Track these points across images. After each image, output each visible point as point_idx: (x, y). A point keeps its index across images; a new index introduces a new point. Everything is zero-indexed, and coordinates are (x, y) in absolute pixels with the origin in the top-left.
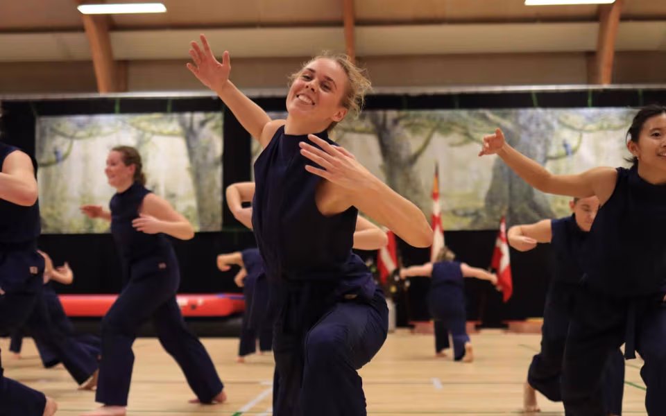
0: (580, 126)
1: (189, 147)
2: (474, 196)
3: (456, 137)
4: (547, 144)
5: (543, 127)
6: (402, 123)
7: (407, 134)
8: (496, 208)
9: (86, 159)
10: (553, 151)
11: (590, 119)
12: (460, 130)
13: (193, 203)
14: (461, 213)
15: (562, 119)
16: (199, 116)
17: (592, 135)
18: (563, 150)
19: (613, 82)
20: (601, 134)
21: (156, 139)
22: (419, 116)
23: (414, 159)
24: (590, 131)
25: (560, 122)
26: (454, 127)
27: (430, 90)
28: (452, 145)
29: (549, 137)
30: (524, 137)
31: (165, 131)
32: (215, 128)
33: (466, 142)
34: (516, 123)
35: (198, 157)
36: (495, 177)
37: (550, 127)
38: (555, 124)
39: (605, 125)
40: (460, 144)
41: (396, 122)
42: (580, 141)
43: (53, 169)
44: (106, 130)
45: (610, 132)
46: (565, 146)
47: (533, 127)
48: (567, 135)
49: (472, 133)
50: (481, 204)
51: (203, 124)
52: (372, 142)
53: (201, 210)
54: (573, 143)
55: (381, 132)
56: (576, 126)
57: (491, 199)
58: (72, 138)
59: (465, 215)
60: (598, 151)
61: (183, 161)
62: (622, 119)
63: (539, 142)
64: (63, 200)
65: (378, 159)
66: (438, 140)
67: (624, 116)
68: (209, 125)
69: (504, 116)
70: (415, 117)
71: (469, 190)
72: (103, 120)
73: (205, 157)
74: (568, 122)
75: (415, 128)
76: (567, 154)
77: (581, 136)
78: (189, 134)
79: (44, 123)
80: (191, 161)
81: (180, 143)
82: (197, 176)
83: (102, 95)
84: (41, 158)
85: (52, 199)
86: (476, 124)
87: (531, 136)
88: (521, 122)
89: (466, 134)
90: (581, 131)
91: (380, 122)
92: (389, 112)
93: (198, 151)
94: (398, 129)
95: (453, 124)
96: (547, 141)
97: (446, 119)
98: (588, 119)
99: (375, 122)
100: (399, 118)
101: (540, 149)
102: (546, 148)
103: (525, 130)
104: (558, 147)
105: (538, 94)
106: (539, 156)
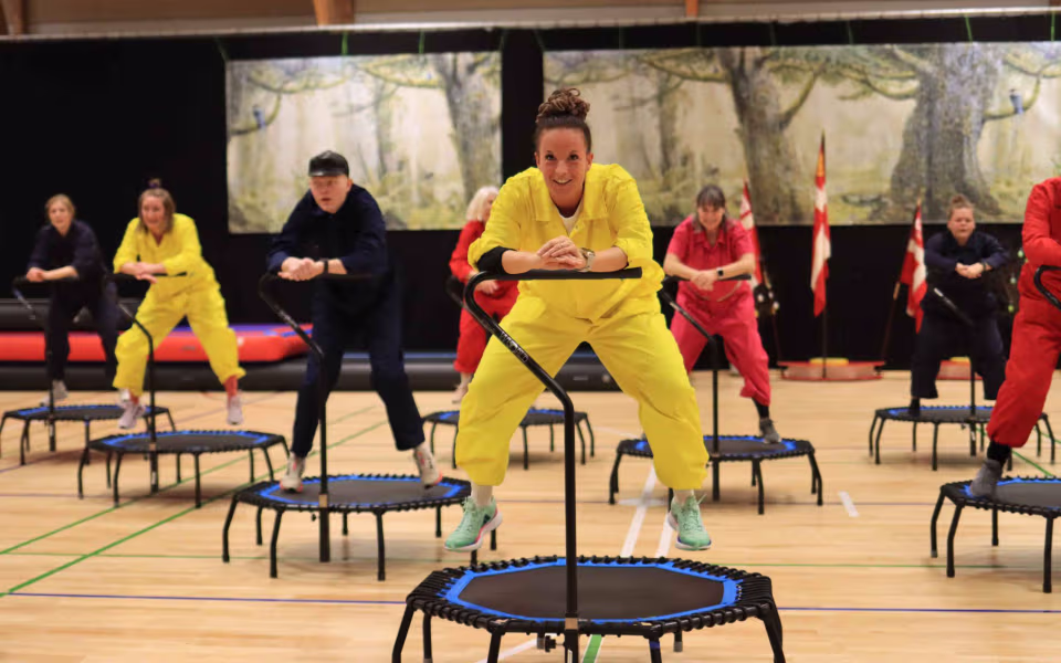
0: (1036, 69)
1: (452, 103)
2: (875, 174)
3: (848, 86)
4: (986, 96)
5: (980, 70)
6: (768, 65)
7: (776, 81)
8: (909, 192)
9: (301, 124)
10: (995, 108)
11: (1053, 58)
12: (854, 75)
13: (458, 186)
14: (856, 199)
15: (1009, 56)
16: (465, 58)
18: (1010, 106)
21: (402, 92)
22: (794, 55)
23: (785, 119)
24: (1051, 77)
25: (1006, 62)
26: (846, 72)
27: (811, 16)
28: (843, 98)
29: (990, 85)
30: (950, 83)
31: (417, 80)
32: (490, 74)
33: (864, 93)
34: (940, 64)
35: (465, 119)
36: (906, 144)
37: (991, 71)
38: (999, 65)
40: (855, 97)
41: (759, 64)
42: (1036, 92)
43: (253, 137)
44: (329, 79)
46: (1013, 98)
47: (965, 70)
48: (1016, 81)
49: (871, 79)
50: (887, 187)
51: (471, 69)
52: (723, 93)
54: (1026, 95)
55: (736, 78)
57: (900, 179)
58: (279, 91)
59: (862, 203)
61: (445, 125)
63: (974, 93)
64: (269, 183)
65: (732, 120)
66: (823, 90)
68: (481, 71)
69: (921, 55)
70: (787, 56)
72: (327, 67)
73: (475, 118)
74: (1018, 63)
75: (787, 73)
76: (1016, 111)
78: (452, 84)
79: (237, 70)
80: (455, 125)
81: (438, 99)
82: (464, 148)
83: (322, 27)
84: (235, 123)
85: (253, 182)
86: (879, 67)
87: (961, 83)
88: (948, 63)
89: (865, 81)
90: (1038, 75)
91: (736, 63)
92: (748, 49)
93: (465, 109)
94: (762, 74)
95: (844, 66)
96: (986, 91)
97: (834, 58)
98: (1048, 56)
99: (727, 65)
100: (764, 58)
101: (975, 104)
102: (984, 102)
103: (954, 74)
104: (1002, 100)
105: (974, 20)
106: (974, 114)
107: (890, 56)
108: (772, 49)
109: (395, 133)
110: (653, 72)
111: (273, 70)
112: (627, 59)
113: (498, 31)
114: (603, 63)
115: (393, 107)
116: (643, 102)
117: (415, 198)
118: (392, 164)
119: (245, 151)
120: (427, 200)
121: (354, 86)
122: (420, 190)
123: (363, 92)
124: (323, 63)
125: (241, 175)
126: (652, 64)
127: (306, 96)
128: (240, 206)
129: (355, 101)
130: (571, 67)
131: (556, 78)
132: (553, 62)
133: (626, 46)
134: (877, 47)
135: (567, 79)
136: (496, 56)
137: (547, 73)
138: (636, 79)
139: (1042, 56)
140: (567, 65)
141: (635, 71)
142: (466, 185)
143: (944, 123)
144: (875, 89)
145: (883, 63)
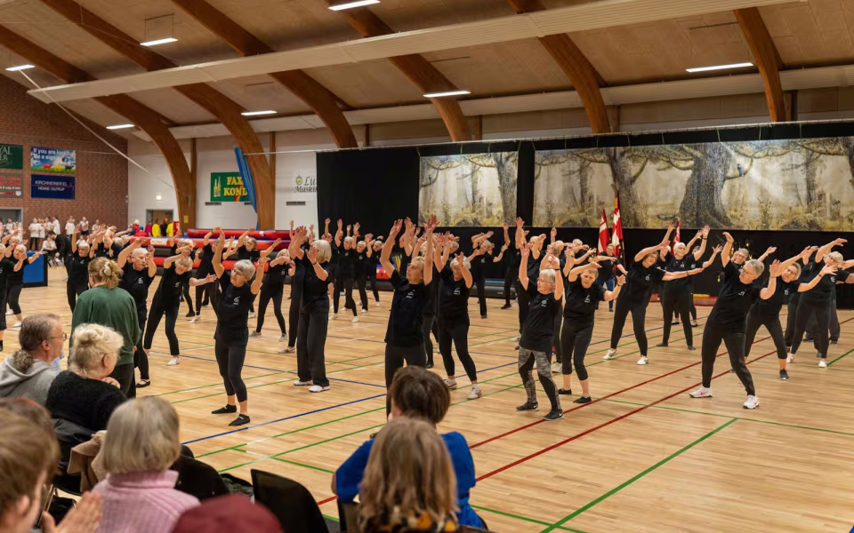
0: (751, 154)
1: (499, 173)
2: (673, 205)
3: (661, 164)
4: (726, 168)
5: (723, 155)
6: (626, 155)
7: (630, 163)
8: (688, 214)
9: (445, 182)
10: (730, 173)
11: (759, 149)
12: (665, 159)
13: (501, 209)
14: (664, 217)
15: (738, 148)
16: (505, 154)
17: (759, 160)
18: (737, 172)
20: (766, 160)
21: (482, 169)
22: (638, 150)
23: (633, 180)
24: (759, 158)
25: (736, 151)
26: (661, 157)
27: (646, 131)
28: (659, 170)
29: (728, 162)
30: (709, 162)
31: (487, 164)
32: (513, 162)
33: (669, 167)
34: (704, 153)
35: (504, 180)
36: (687, 191)
37: (729, 155)
38: (733, 153)
39: (770, 153)
40: (664, 169)
41: (622, 154)
42: (751, 165)
43: (428, 188)
44: (456, 164)
45: (774, 158)
46: (739, 168)
48: (741, 161)
49: (672, 160)
50: (678, 211)
51: (507, 159)
52: (607, 168)
53: (505, 214)
54: (745, 166)
55: (612, 161)
56: (749, 154)
57: (684, 208)
58: (438, 169)
59: (666, 219)
60: (764, 172)
61: (497, 182)
62: (783, 147)
63: (720, 166)
64: (433, 207)
65: (610, 180)
66: (650, 166)
67: (786, 145)
68: (511, 159)
69: (696, 149)
70: (635, 151)
71: (670, 201)
72: (455, 159)
73: (508, 180)
74: (742, 151)
75: (634, 158)
76: (740, 175)
77: (752, 161)
78: (500, 165)
79: (424, 160)
80: (500, 183)
81: (494, 171)
82: (503, 192)
83: (454, 142)
84: (422, 182)
85: (428, 206)
86: (676, 155)
87: (714, 162)
88: (708, 152)
89: (669, 162)
90: (752, 157)
91: (612, 154)
92: (618, 148)
93: (504, 176)
94: (624, 159)
95: (660, 154)
96: (726, 165)
97: (655, 151)
98: (757, 147)
99: (609, 155)
100: (625, 152)
101: (720, 171)
102: (725, 171)
103: (711, 157)
104: (734, 170)
105: (721, 131)
106: (720, 177)
107: (682, 149)
108: (628, 147)
109: (479, 186)
110: (579, 159)
111: (436, 160)
112: (568, 153)
113: (518, 142)
114: (558, 155)
115: (478, 175)
116: (574, 172)
117: (485, 214)
118: (477, 199)
119: (426, 193)
120: (490, 215)
121: (464, 167)
122: (487, 210)
123: (467, 169)
124: (454, 157)
125: (424, 203)
126: (578, 156)
127: (447, 171)
128: (423, 215)
129: (464, 173)
130: (546, 157)
131: (539, 162)
132: (539, 155)
133: (568, 148)
134: (675, 145)
135: (544, 163)
136: (517, 153)
137: (536, 161)
138: (571, 162)
139: (754, 147)
140: (545, 156)
141: (571, 158)
142: (504, 209)
143: (706, 181)
144: (673, 165)
145: (678, 153)
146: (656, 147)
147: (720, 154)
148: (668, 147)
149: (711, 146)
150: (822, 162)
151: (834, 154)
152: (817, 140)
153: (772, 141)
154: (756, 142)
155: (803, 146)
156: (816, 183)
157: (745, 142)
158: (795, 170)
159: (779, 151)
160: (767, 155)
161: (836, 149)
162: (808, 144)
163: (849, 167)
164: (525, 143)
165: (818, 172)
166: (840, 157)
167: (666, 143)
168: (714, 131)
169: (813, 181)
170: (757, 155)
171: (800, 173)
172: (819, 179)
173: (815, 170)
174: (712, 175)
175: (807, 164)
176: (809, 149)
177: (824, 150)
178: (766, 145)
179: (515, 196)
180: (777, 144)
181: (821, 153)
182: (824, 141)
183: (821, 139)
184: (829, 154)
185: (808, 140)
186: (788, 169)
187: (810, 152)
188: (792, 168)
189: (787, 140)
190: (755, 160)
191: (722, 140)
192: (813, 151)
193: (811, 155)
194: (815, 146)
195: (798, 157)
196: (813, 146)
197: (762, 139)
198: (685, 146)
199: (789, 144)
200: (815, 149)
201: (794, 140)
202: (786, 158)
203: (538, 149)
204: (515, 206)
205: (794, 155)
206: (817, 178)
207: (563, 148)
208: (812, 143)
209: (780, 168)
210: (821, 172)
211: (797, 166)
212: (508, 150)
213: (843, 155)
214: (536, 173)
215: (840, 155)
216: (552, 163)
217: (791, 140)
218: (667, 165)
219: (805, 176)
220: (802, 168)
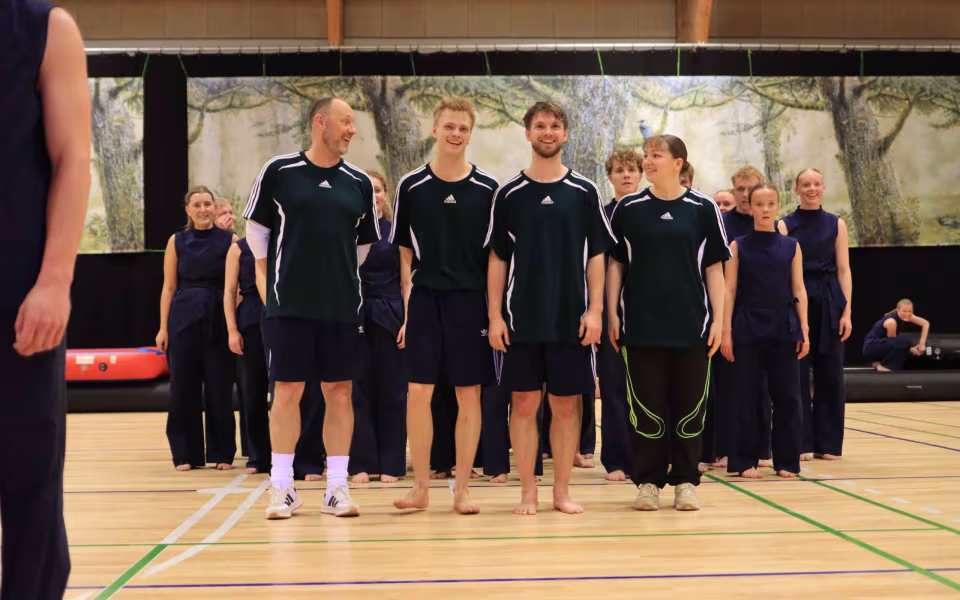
0: (663, 102)
3: (487, 115)
4: (618, 126)
5: (611, 102)
6: (409, 94)
7: (416, 109)
10: (626, 138)
11: (679, 92)
12: (492, 104)
13: (101, 211)
15: (639, 90)
16: (108, 83)
17: (680, 114)
18: (639, 136)
19: (711, 38)
20: (693, 112)
22: (434, 85)
23: (426, 147)
24: (678, 109)
25: (634, 95)
26: (485, 101)
27: (450, 47)
28: (481, 127)
29: (621, 116)
30: (584, 115)
32: (134, 98)
33: (502, 122)
34: (573, 95)
35: (108, 143)
37: (621, 102)
38: (628, 97)
39: (700, 101)
40: (492, 126)
41: (400, 92)
42: (664, 123)
45: (706, 111)
46: (642, 129)
47: (597, 102)
48: (645, 113)
49: (508, 109)
51: (114, 94)
52: (365, 121)
53: (113, 222)
54: (655, 125)
55: (378, 106)
56: (658, 101)
60: (688, 137)
62: (723, 92)
63: (605, 123)
65: (373, 146)
67: (727, 87)
68: (124, 95)
69: (555, 86)
70: (428, 85)
73: (118, 143)
74: (647, 95)
75: (426, 102)
77: (666, 114)
80: (97, 150)
82: (106, 173)
86: (515, 97)
87: (595, 114)
88: (581, 95)
89: (502, 111)
90: (666, 108)
91: (378, 92)
92: (390, 78)
93: (106, 133)
94: (403, 102)
95: (482, 96)
96: (616, 122)
97: (471, 87)
98: (675, 90)
99: (368, 92)
100: (406, 87)
101: (606, 133)
102: (616, 133)
103: (587, 104)
104: (633, 133)
105: (606, 54)
106: (605, 144)
107: (528, 87)
108: (412, 78)
110: (297, 99)
112: (270, 86)
113: (140, 56)
114: (246, 89)
116: (286, 129)
126: (295, 92)
130: (215, 93)
131: (199, 104)
132: (196, 89)
133: (269, 74)
134: (514, 78)
135: (211, 105)
136: (139, 81)
137: (191, 99)
138: (280, 107)
139: (669, 90)
140: (211, 91)
141: (278, 98)
142: (109, 210)
143: (578, 152)
144: (512, 119)
145: (521, 95)
146: (473, 81)
147: (605, 99)
148: (499, 80)
149: (586, 83)
150: (788, 120)
151: (807, 108)
152: (780, 79)
153: (702, 78)
154: (672, 79)
155: (755, 91)
156: (780, 159)
157: (652, 79)
158: (744, 135)
159: (717, 98)
160: (693, 105)
161: (811, 99)
162: (764, 87)
163: (833, 131)
164: (159, 59)
165: (782, 139)
166: (818, 114)
167: (495, 72)
168: (592, 54)
169: (777, 155)
170: (675, 104)
171: (754, 139)
172: (787, 151)
173: (777, 135)
174: (591, 140)
175: (764, 123)
176: (766, 96)
177: (791, 100)
178: (692, 85)
179: (140, 184)
180: (712, 84)
181: (786, 104)
182: (791, 83)
183: (787, 79)
184: (800, 107)
185: (764, 80)
186: (732, 133)
187: (768, 102)
188: (738, 131)
189: (727, 78)
190: (671, 114)
191: (607, 72)
192: (773, 101)
193: (770, 108)
194: (776, 90)
195: (748, 111)
196: (771, 91)
197: (683, 73)
198: (533, 80)
199: (733, 85)
200: (776, 97)
201: (740, 78)
202: (726, 112)
203: (193, 75)
204: (141, 205)
205: (741, 106)
206: (782, 150)
207: (258, 73)
208: (770, 84)
209: (718, 129)
210: (788, 138)
211: (748, 128)
212: (116, 74)
213: (822, 109)
214: (192, 129)
215: (817, 108)
216: (231, 106)
217: (735, 78)
218: (498, 117)
219: (761, 146)
220: (756, 130)
